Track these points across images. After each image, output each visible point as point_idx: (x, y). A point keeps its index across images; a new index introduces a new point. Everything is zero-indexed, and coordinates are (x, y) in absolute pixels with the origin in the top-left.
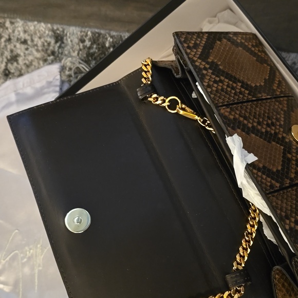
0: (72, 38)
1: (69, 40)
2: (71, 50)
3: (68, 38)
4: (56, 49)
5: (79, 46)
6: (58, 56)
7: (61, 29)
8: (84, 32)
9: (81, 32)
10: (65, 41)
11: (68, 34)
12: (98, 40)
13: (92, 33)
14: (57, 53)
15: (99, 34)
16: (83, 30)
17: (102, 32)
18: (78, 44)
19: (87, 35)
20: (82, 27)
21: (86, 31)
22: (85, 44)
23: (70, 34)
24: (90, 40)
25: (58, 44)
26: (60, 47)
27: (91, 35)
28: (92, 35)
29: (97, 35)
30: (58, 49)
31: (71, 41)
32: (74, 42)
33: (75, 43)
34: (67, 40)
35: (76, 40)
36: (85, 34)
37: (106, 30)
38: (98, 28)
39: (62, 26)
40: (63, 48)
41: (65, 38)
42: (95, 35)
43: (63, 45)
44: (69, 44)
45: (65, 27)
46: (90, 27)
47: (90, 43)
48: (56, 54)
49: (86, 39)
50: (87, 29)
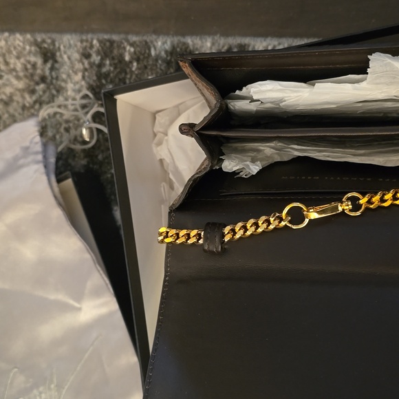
0: (69, 53)
1: (65, 57)
2: (71, 71)
3: (63, 53)
4: (47, 73)
5: (83, 64)
6: (52, 83)
7: (49, 41)
8: (87, 41)
9: (82, 41)
10: (59, 59)
11: (62, 47)
12: (112, 52)
13: (100, 42)
14: (50, 78)
15: (112, 42)
16: (84, 38)
17: (115, 37)
18: (81, 61)
19: (92, 46)
20: (82, 32)
21: (90, 40)
22: (92, 60)
23: (64, 47)
24: (98, 53)
25: (49, 65)
26: (52, 69)
27: (98, 45)
28: (100, 45)
29: (108, 44)
30: (51, 73)
31: (69, 58)
32: (73, 59)
33: (76, 60)
34: (61, 56)
35: (76, 56)
36: (88, 44)
37: (119, 33)
38: (106, 32)
39: (49, 35)
40: (57, 69)
41: (58, 54)
42: (105, 44)
43: (57, 66)
44: (65, 62)
45: (54, 36)
46: (93, 31)
47: (99, 58)
48: (48, 81)
49: (91, 52)
50: (90, 36)
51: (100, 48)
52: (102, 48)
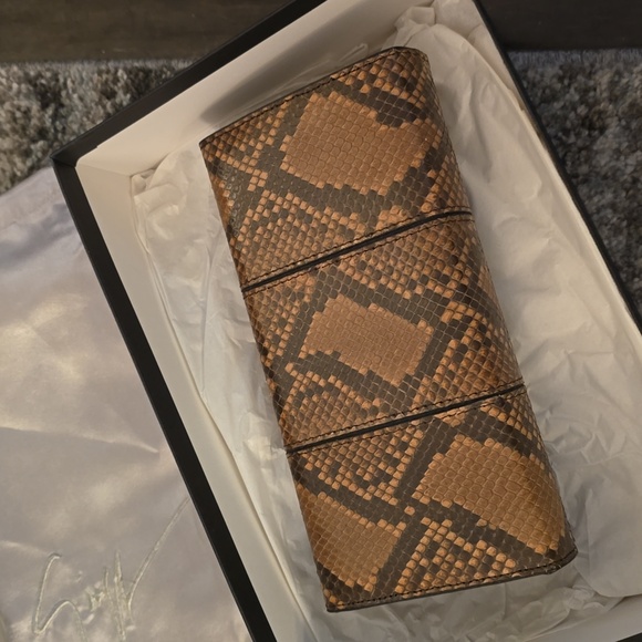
0: (81, 92)
1: (75, 96)
2: (85, 119)
3: (70, 91)
4: (48, 123)
5: (104, 107)
6: (56, 139)
7: (48, 74)
8: (108, 72)
9: (100, 73)
10: (66, 102)
11: (69, 83)
12: (148, 86)
13: (129, 72)
14: (52, 130)
15: (147, 72)
16: (103, 67)
17: (151, 65)
18: (99, 103)
19: (116, 80)
20: (99, 60)
21: (112, 70)
22: (118, 100)
23: (73, 82)
24: (127, 89)
25: (50, 111)
26: (55, 117)
27: (125, 77)
28: (128, 78)
29: (141, 74)
30: (53, 122)
31: (81, 99)
32: (88, 100)
33: (92, 101)
34: (68, 96)
35: (93, 95)
36: (111, 78)
37: (158, 58)
38: (131, 56)
39: (47, 66)
40: (65, 117)
41: (63, 93)
42: (137, 75)
43: (63, 111)
44: (76, 106)
45: (55, 66)
46: (117, 58)
47: (129, 96)
48: (51, 135)
49: (116, 88)
50: (111, 65)
51: (129, 81)
52: (133, 81)
